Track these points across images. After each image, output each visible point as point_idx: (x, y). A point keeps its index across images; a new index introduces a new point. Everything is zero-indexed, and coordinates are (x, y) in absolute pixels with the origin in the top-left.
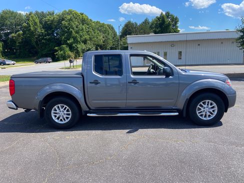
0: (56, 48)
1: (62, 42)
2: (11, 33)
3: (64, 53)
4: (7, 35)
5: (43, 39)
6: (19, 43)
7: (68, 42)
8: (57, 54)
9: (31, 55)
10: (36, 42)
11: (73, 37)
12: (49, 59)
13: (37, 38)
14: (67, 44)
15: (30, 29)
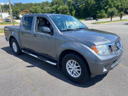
0: (98, 12)
1: (102, 8)
2: (80, 5)
3: (102, 14)
4: (78, 6)
5: (94, 7)
6: (82, 10)
7: (105, 8)
8: (97, 16)
9: (87, 16)
10: (90, 9)
11: (109, 5)
12: (92, 18)
13: (91, 7)
14: (105, 9)
15: (88, 2)
